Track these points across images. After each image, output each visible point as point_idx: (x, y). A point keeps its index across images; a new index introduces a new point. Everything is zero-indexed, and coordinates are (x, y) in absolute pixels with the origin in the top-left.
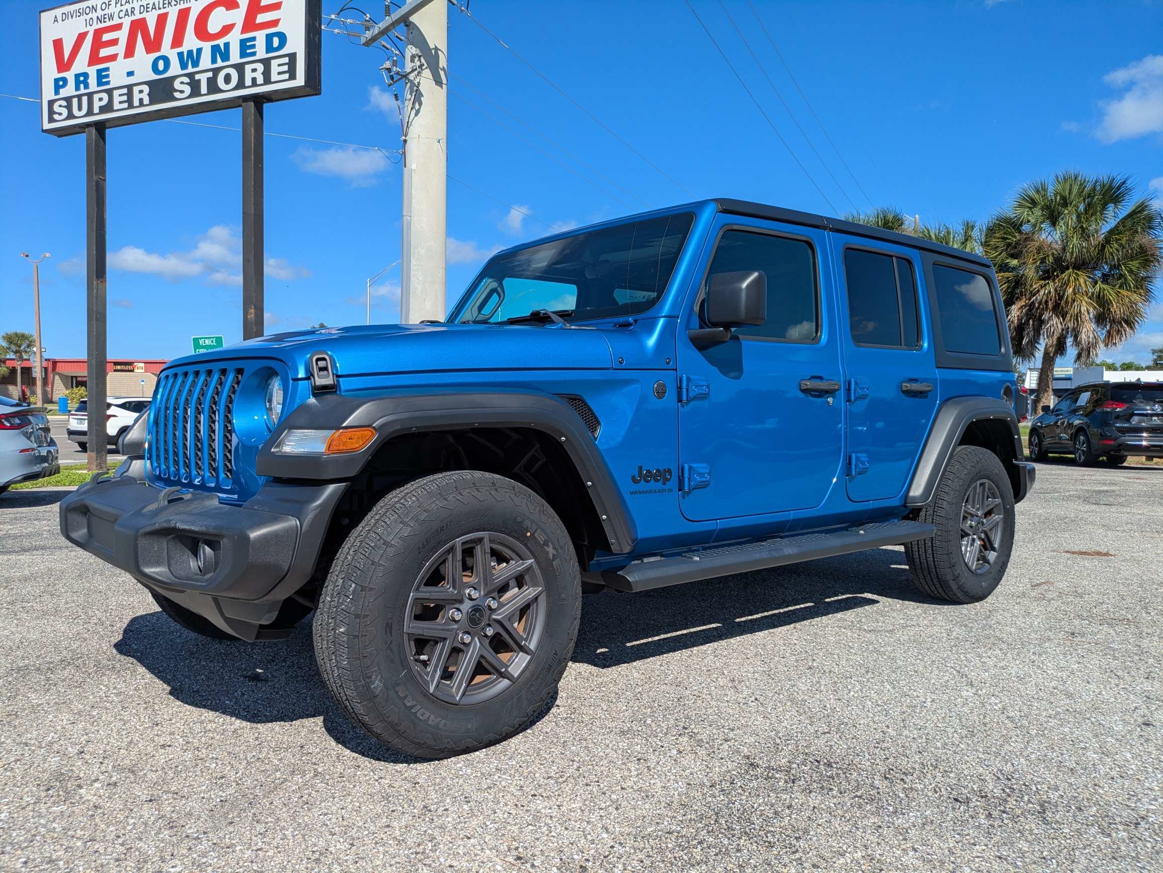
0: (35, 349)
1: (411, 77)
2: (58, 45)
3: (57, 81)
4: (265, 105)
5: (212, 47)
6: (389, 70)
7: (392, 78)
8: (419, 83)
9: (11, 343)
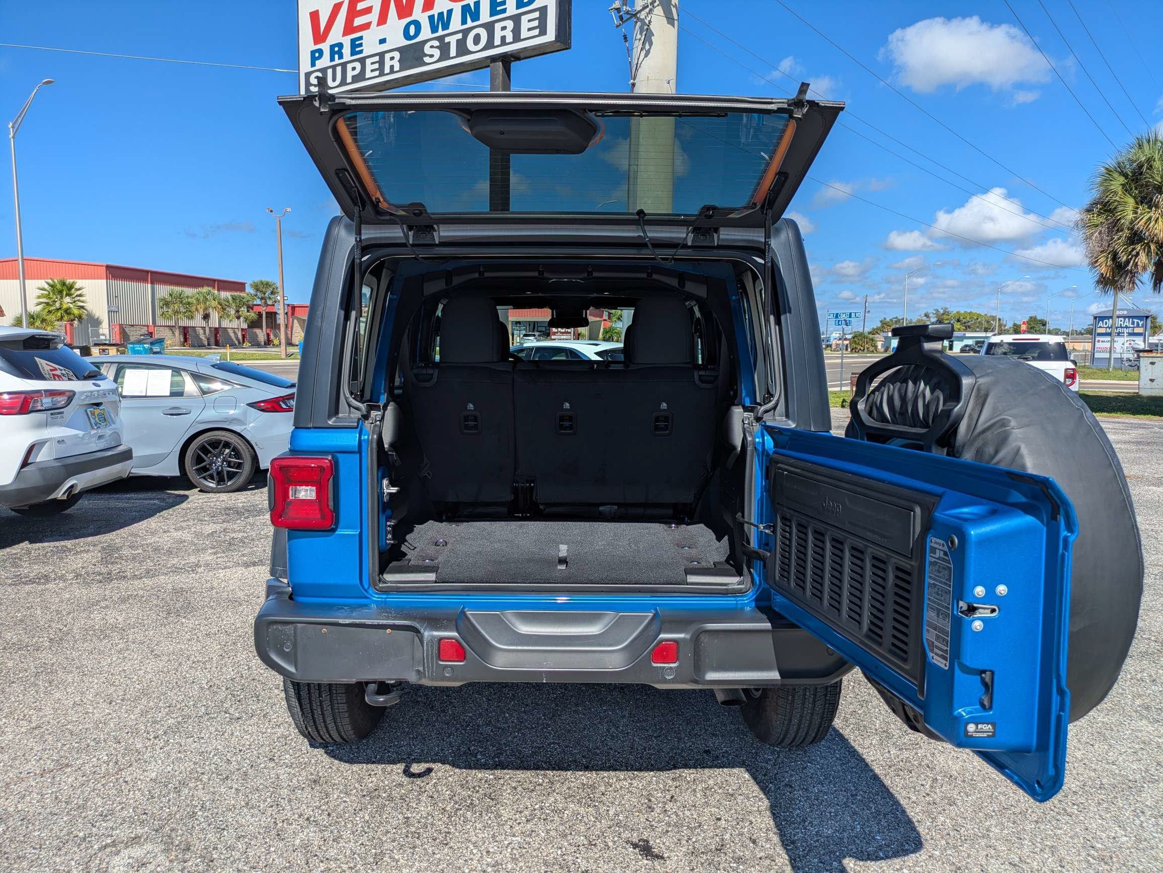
0: (279, 298)
1: (642, 15)
2: (315, 16)
3: (313, 53)
4: (513, 64)
5: (463, 7)
6: (618, 10)
7: (621, 18)
8: (650, 21)
9: (257, 290)
